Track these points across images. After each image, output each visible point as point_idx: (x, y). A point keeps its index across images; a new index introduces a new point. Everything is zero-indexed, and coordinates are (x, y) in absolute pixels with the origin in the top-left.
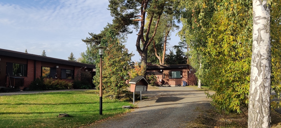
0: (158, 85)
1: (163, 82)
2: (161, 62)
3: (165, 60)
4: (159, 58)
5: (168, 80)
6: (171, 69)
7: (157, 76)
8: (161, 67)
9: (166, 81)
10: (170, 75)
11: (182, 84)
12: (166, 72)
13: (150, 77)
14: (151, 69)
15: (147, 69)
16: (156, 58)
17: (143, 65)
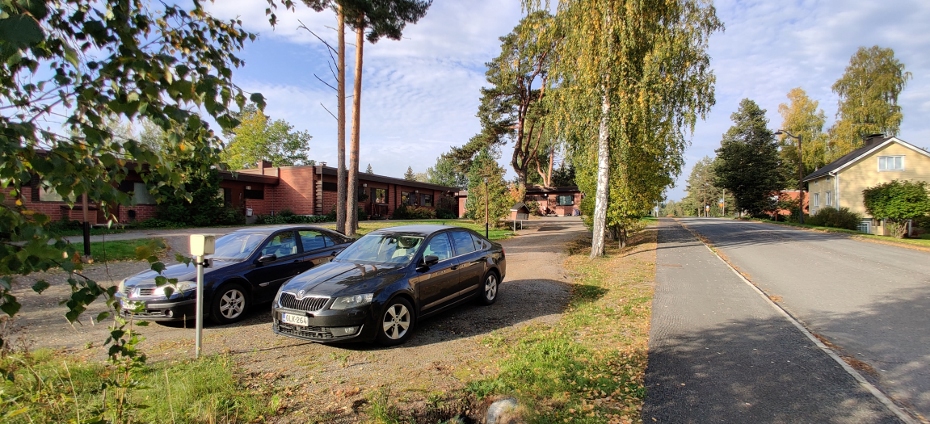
0: (542, 215)
1: (548, 211)
2: (546, 183)
3: (552, 179)
4: (543, 175)
5: (554, 208)
6: (559, 192)
7: (539, 202)
8: (545, 190)
9: (551, 209)
10: (558, 200)
11: (574, 213)
12: (552, 197)
13: (530, 203)
14: (532, 193)
15: (527, 193)
16: (539, 176)
17: (522, 187)
